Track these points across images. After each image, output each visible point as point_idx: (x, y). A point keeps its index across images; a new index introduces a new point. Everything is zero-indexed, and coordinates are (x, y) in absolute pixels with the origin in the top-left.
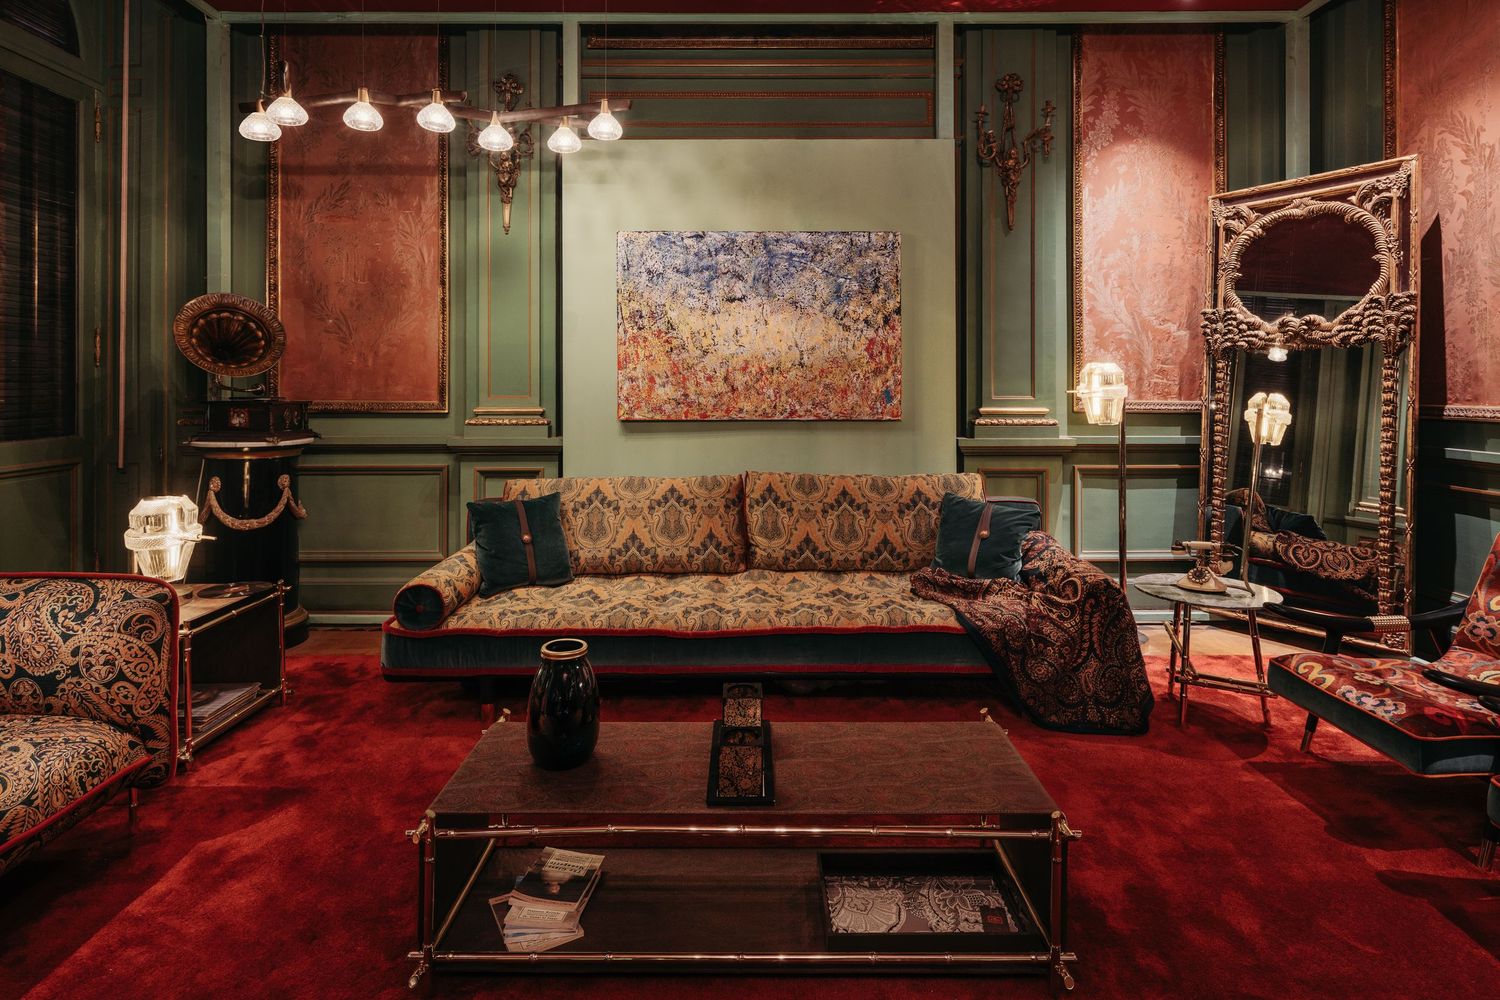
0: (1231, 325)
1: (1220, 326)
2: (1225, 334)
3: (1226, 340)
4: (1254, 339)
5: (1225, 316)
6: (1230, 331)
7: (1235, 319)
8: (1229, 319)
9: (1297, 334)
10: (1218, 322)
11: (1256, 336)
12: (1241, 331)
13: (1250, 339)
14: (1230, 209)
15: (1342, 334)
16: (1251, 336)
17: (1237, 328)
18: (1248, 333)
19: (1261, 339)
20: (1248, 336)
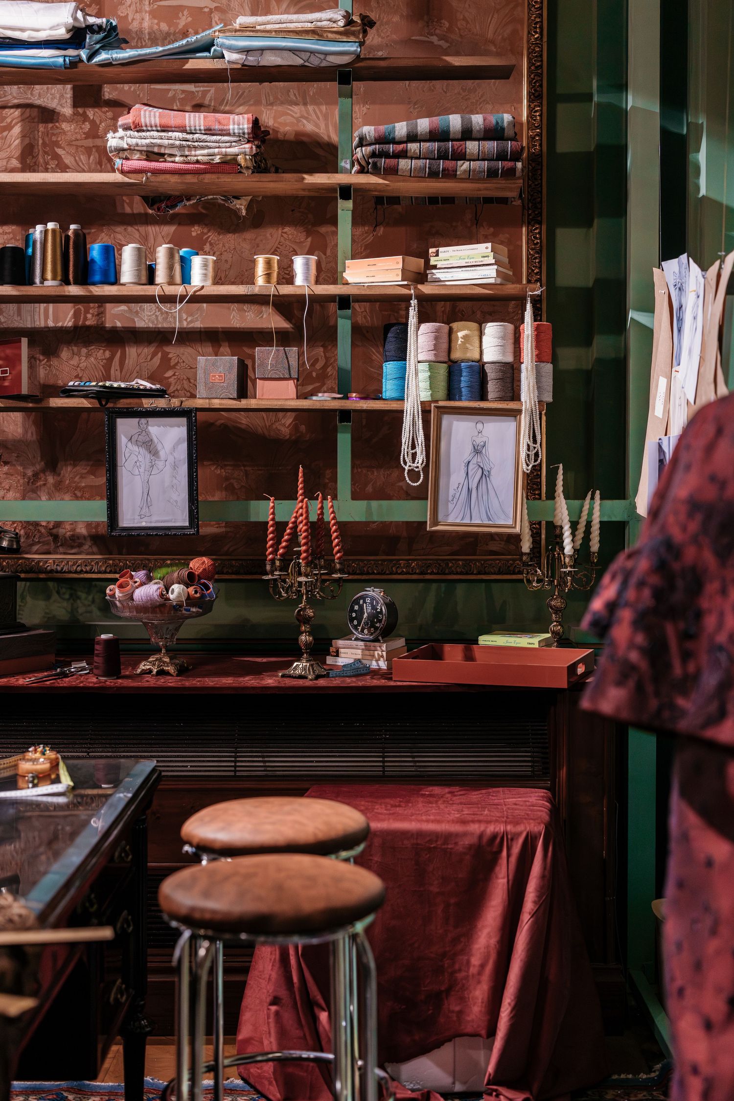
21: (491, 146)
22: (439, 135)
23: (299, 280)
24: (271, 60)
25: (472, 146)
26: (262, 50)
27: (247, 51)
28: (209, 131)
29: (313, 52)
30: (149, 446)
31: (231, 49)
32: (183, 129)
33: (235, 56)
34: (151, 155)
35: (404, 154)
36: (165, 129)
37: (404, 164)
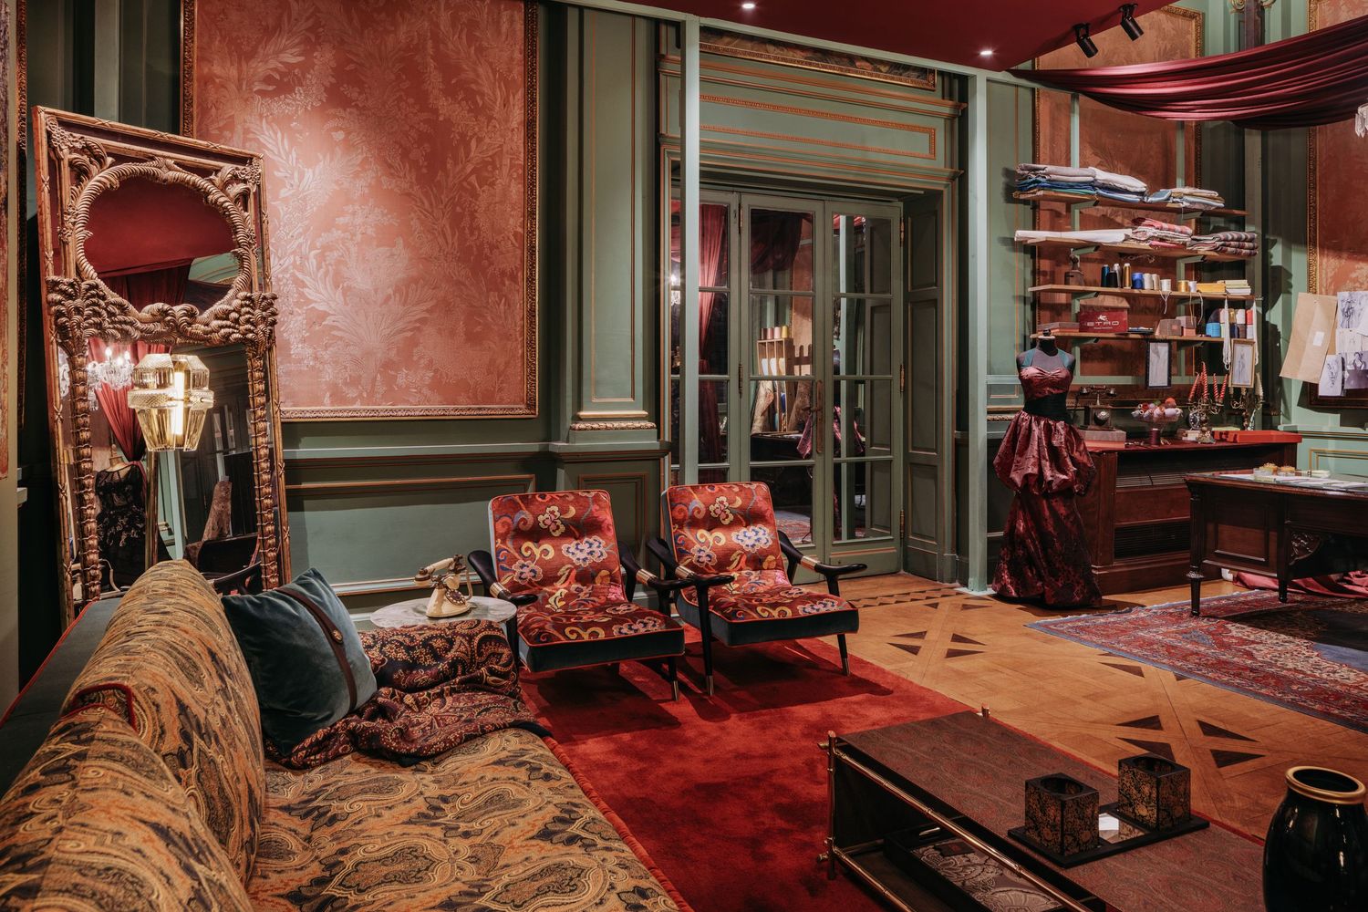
0: (98, 305)
1: (79, 302)
2: (89, 317)
3: (91, 325)
4: (128, 327)
5: (87, 290)
6: (97, 314)
7: (104, 298)
8: (93, 296)
9: (177, 326)
10: (76, 297)
11: (131, 324)
12: (111, 314)
13: (125, 327)
14: (78, 140)
15: (223, 331)
16: (125, 322)
17: (105, 309)
18: (121, 318)
19: (137, 329)
20: (120, 322)
21: (1251, 244)
22: (1239, 240)
23: (1192, 291)
24: (1197, 206)
25: (1247, 244)
26: (1195, 203)
27: (1191, 203)
28: (1181, 232)
29: (1208, 205)
30: (1157, 353)
31: (1187, 201)
32: (1174, 231)
33: (1187, 204)
34: (1162, 240)
35: (1229, 246)
36: (1169, 230)
37: (1229, 249)
